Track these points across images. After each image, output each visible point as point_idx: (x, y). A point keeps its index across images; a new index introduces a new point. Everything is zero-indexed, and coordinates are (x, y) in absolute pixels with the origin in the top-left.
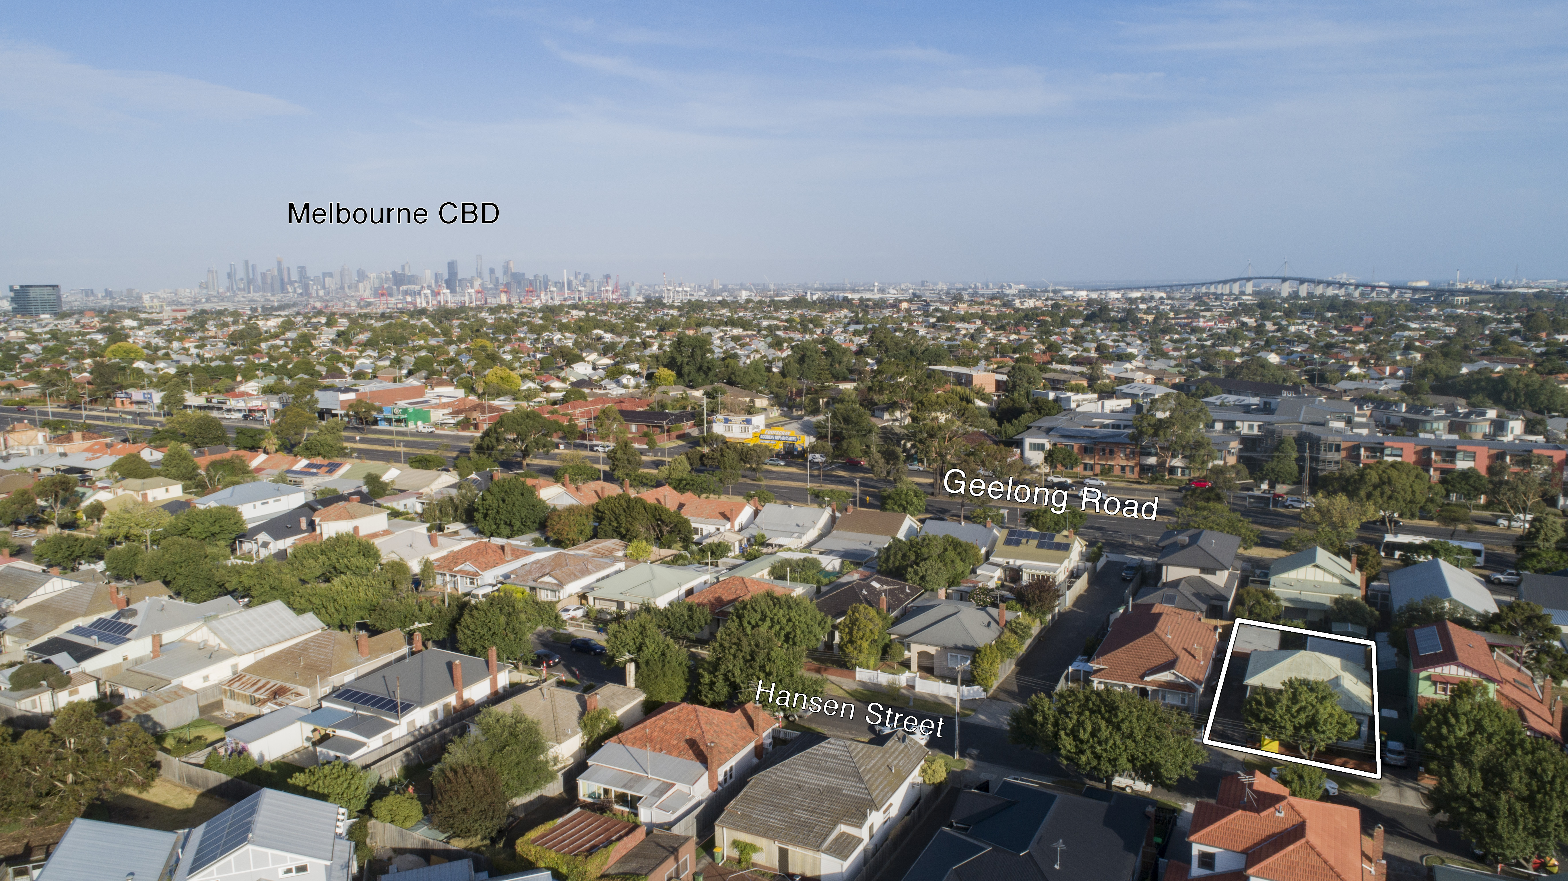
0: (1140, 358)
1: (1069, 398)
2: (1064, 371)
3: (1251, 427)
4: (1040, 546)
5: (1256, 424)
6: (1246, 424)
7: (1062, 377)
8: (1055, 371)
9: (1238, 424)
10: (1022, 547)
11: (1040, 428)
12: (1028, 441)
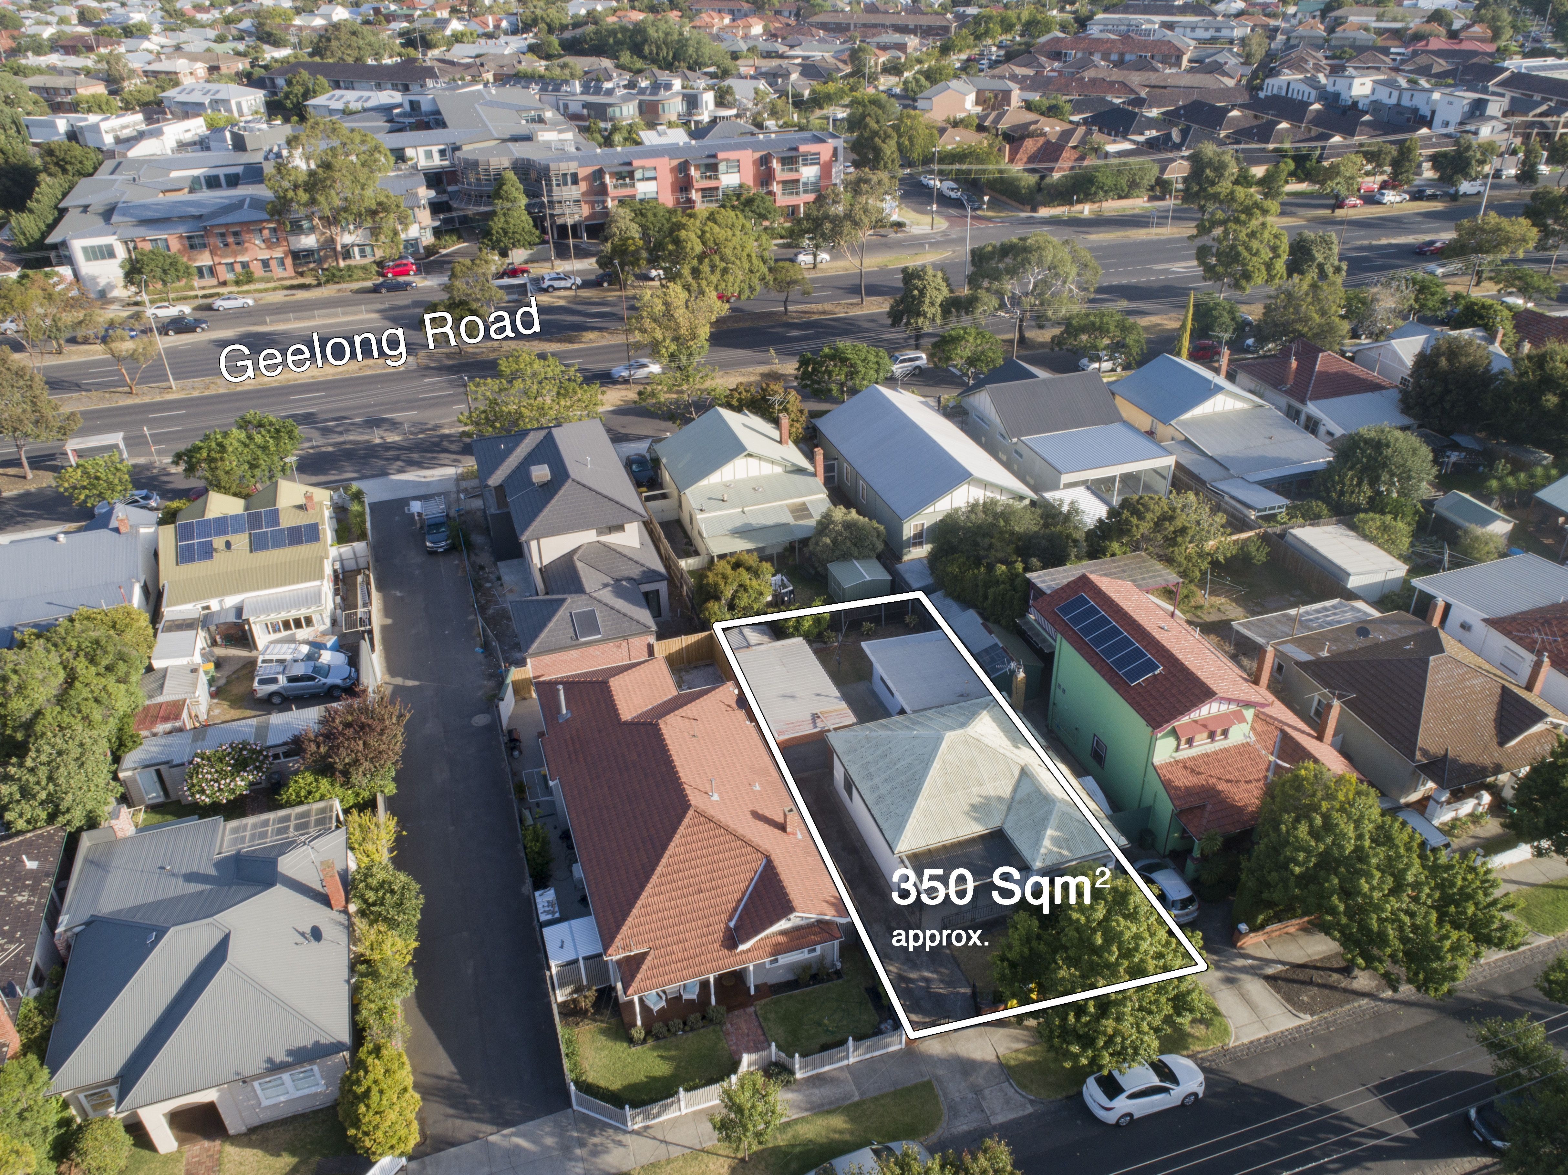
0: (157, 28)
1: (95, 128)
2: (52, 70)
3: (429, 155)
4: (257, 544)
5: (435, 149)
6: (421, 150)
7: (60, 82)
8: (38, 71)
9: (409, 152)
10: (220, 559)
11: (85, 208)
12: (77, 246)
